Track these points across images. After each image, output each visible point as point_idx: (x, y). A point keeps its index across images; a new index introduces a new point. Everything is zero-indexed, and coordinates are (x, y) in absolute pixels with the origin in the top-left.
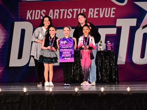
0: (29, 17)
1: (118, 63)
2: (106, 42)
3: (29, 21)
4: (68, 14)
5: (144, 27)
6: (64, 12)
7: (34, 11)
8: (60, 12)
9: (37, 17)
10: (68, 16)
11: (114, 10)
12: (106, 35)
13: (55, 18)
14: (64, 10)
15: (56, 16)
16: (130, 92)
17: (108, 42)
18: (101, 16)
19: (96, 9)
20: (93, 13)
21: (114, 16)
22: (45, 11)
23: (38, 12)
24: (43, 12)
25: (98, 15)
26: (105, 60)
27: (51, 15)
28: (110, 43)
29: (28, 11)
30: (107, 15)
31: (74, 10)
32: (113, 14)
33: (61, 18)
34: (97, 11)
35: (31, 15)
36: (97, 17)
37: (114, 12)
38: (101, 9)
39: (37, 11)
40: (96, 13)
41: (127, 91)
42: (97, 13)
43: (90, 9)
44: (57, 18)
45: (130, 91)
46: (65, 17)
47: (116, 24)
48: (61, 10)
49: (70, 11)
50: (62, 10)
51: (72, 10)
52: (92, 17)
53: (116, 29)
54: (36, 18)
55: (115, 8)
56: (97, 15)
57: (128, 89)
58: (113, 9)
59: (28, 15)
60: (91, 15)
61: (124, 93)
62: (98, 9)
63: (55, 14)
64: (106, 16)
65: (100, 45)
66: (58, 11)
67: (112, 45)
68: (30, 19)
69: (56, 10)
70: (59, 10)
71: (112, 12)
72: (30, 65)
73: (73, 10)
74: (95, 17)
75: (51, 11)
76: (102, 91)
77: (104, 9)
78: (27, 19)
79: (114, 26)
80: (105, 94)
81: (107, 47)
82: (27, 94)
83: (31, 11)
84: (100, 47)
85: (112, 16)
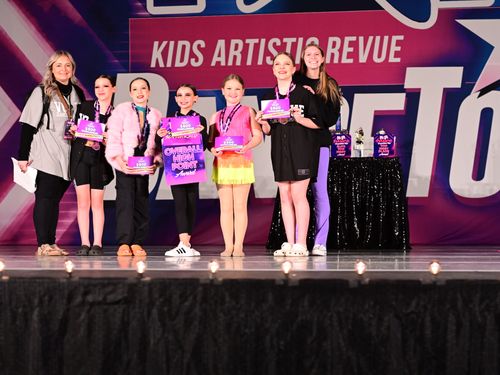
0: (157, 60)
1: (409, 194)
2: (375, 134)
3: (157, 70)
4: (267, 53)
5: (483, 92)
6: (257, 46)
7: (172, 43)
8: (246, 46)
9: (182, 60)
10: (268, 59)
11: (398, 43)
12: (375, 112)
13: (230, 63)
14: (257, 41)
15: (235, 57)
16: (439, 277)
17: (382, 132)
18: (363, 59)
19: (348, 39)
20: (341, 51)
21: (398, 60)
22: (203, 45)
23: (184, 47)
24: (199, 46)
25: (354, 55)
26: (372, 184)
27: (219, 56)
28: (386, 137)
29: (156, 44)
30: (379, 56)
31: (285, 40)
32: (397, 54)
33: (249, 63)
34: (351, 44)
35: (165, 54)
36: (351, 61)
37: (399, 49)
38: (361, 39)
39: (181, 43)
40: (347, 49)
41: (430, 273)
42: (351, 50)
43: (331, 40)
44: (238, 63)
45: (439, 273)
46: (260, 62)
47: (404, 81)
48: (248, 41)
49: (274, 44)
50: (251, 42)
51: (279, 43)
52: (336, 61)
53: (404, 95)
54: (178, 64)
55: (401, 38)
56: (349, 55)
57: (435, 268)
58: (395, 38)
59: (157, 54)
60: (333, 55)
61: (421, 279)
62: (354, 39)
63: (232, 52)
64: (376, 59)
65: (359, 142)
66: (240, 42)
67: (392, 143)
68: (162, 65)
69: (233, 42)
70: (244, 41)
71: (394, 48)
72: (159, 197)
73: (282, 41)
74: (345, 60)
75: (221, 43)
76: (360, 272)
77: (371, 38)
78: (153, 65)
79: (399, 89)
80: (367, 280)
81: (377, 147)
82: (147, 279)
83: (165, 43)
84: (358, 147)
85: (392, 59)
